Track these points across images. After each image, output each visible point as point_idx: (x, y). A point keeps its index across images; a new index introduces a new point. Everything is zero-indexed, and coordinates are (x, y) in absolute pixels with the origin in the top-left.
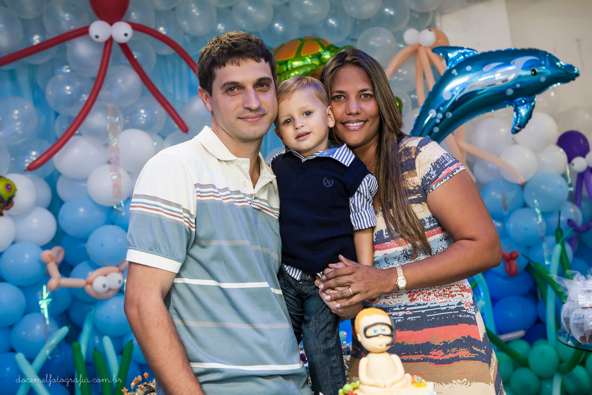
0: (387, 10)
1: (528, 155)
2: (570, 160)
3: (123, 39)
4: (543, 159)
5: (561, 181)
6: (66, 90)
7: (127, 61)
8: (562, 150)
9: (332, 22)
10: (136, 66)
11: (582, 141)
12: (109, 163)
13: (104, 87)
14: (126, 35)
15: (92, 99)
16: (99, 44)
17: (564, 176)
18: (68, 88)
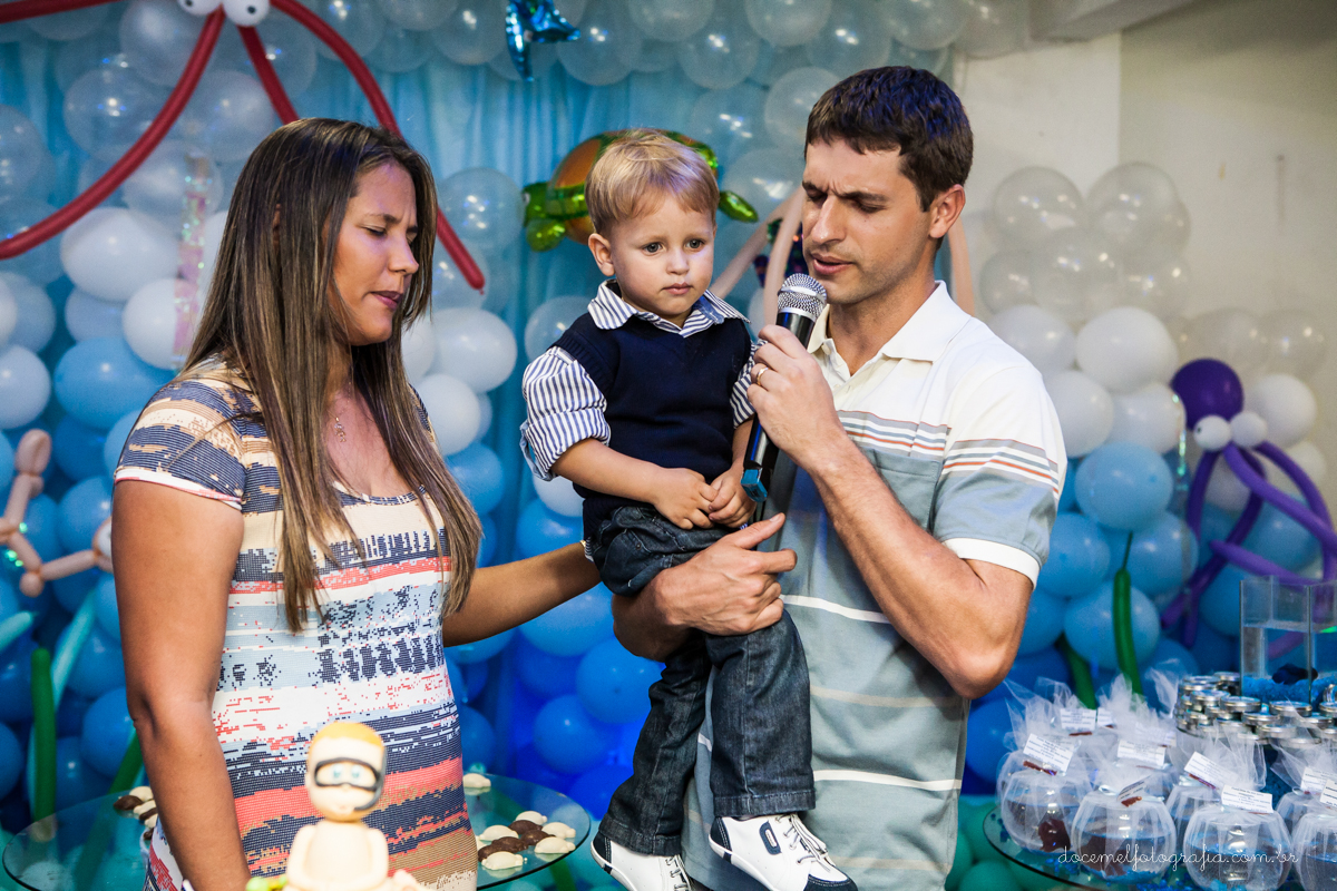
0: (841, 33)
1: (1094, 399)
2: (1191, 423)
3: (248, 20)
4: (1131, 412)
5: (1159, 469)
6: (109, 106)
7: (249, 63)
8: (1176, 399)
9: (717, 42)
10: (269, 77)
11: (1227, 387)
12: (180, 276)
13: (189, 110)
14: (252, 10)
15: (156, 131)
16: (192, 18)
17: (1171, 457)
18: (112, 102)
